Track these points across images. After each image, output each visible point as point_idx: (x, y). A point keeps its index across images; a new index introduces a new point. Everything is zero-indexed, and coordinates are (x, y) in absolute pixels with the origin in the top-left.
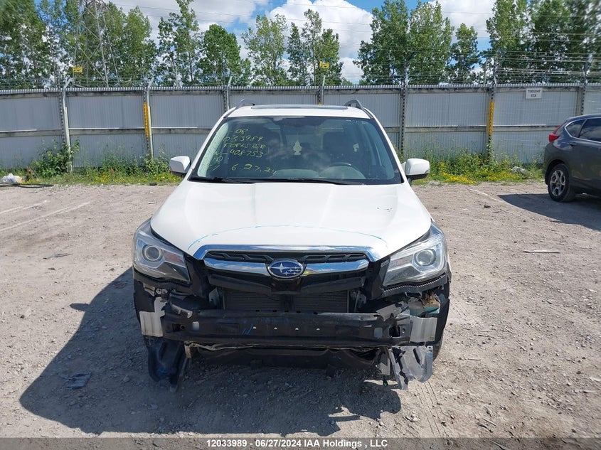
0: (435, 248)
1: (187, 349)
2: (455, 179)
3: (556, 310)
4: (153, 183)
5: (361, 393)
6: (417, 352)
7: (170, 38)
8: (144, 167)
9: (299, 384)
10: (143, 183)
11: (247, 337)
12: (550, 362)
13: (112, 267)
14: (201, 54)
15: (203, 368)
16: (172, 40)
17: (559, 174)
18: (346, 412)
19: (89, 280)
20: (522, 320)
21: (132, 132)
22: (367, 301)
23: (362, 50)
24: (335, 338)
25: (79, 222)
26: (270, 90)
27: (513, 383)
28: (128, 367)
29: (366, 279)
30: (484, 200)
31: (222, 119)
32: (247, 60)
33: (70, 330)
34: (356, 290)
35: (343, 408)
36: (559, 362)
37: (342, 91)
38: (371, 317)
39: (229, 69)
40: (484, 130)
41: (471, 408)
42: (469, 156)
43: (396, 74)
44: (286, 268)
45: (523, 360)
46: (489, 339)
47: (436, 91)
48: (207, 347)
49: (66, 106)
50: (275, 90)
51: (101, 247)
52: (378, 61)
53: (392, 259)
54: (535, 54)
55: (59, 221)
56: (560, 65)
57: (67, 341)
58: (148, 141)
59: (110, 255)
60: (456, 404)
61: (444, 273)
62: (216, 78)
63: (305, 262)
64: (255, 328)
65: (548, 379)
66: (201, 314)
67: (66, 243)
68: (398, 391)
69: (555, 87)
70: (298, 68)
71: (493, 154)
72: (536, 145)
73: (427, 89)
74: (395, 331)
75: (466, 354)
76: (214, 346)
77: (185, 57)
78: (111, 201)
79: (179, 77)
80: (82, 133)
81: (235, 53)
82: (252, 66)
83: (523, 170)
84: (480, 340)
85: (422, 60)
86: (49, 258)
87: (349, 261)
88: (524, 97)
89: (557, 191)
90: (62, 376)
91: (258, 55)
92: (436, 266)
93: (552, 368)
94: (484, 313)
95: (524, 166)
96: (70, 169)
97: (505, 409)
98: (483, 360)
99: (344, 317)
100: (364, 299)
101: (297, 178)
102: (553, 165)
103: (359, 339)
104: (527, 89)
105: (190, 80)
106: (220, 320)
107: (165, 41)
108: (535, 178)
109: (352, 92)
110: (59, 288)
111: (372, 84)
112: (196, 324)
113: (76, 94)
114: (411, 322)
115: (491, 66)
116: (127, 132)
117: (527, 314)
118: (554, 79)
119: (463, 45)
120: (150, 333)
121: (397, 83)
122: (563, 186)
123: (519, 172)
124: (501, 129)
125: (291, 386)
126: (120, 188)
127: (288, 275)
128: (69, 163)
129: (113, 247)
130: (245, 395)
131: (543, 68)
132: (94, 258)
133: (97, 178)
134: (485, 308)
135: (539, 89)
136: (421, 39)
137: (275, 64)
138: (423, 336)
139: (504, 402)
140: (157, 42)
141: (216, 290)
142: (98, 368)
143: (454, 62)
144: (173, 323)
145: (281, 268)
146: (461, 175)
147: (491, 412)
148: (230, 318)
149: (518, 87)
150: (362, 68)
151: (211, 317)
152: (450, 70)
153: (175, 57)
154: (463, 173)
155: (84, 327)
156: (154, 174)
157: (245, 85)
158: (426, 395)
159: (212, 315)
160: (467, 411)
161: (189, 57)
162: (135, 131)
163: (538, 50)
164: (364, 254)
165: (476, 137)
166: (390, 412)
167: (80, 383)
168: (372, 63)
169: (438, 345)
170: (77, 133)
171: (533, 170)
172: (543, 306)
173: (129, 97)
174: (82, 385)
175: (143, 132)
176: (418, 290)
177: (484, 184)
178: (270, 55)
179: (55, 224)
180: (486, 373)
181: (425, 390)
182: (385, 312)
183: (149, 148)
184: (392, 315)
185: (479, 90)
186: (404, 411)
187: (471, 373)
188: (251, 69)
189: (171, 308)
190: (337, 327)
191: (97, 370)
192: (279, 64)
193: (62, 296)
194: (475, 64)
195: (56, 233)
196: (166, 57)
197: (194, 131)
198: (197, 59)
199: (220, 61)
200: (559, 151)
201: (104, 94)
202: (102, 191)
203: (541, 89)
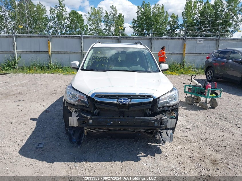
0: (175, 94)
1: (85, 131)
2: (171, 73)
3: (212, 120)
4: (52, 73)
5: (147, 148)
6: (167, 132)
7: (55, 15)
8: (48, 67)
9: (124, 145)
10: (48, 73)
11: (109, 126)
12: (212, 137)
13: (43, 105)
14: (68, 22)
15: (87, 140)
16: (56, 16)
17: (210, 72)
18: (142, 154)
19: (34, 110)
20: (201, 123)
21: (43, 53)
22: (151, 113)
23: (133, 22)
24: (140, 126)
25: (25, 88)
26: (99, 37)
27: (200, 144)
28: (58, 141)
29: (152, 105)
30: (183, 81)
31: (91, 47)
32: (87, 25)
33: (32, 128)
34: (147, 109)
35: (141, 153)
36: (215, 137)
37: (128, 38)
38: (154, 118)
39: (79, 28)
40: (182, 54)
41: (186, 152)
42: (176, 64)
43: (146, 32)
44: (124, 101)
45: (202, 136)
46: (190, 129)
47: (164, 39)
48: (93, 131)
49: (16, 41)
50: (102, 37)
51: (37, 98)
52: (139, 27)
53: (161, 98)
54: (199, 26)
55: (16, 88)
56: (209, 30)
57: (32, 132)
58: (50, 56)
59: (41, 100)
60: (181, 151)
61: (178, 103)
62: (74, 32)
63: (131, 99)
64: (112, 122)
65: (212, 142)
66: (93, 117)
67: (22, 96)
68: (160, 147)
69: (208, 39)
70: (108, 28)
71: (185, 64)
72: (202, 60)
73: (161, 38)
74: (162, 123)
75: (182, 135)
76: (95, 130)
77: (61, 23)
78: (36, 80)
79: (59, 31)
80: (22, 52)
81: (82, 22)
82: (89, 27)
83: (196, 70)
84: (187, 130)
85: (156, 27)
86: (16, 102)
87: (146, 98)
88: (197, 42)
89: (209, 78)
90: (33, 144)
91: (91, 23)
92: (176, 101)
93: (213, 139)
94: (187, 121)
95: (197, 68)
96: (16, 67)
97: (198, 152)
98: (188, 136)
99: (144, 118)
100: (150, 112)
101: (122, 70)
102: (208, 68)
103: (149, 126)
104: (198, 39)
105: (63, 32)
106: (99, 120)
107: (52, 16)
108: (201, 73)
109: (132, 39)
110: (23, 113)
111: (137, 36)
112: (91, 121)
113: (20, 36)
114: (167, 120)
115: (183, 30)
116: (41, 52)
117: (202, 121)
118: (206, 36)
119: (173, 22)
120: (72, 125)
121: (146, 36)
122: (212, 76)
123: (195, 71)
124: (188, 54)
125: (121, 146)
126: (39, 75)
127: (125, 103)
128: (17, 65)
129: (41, 98)
130: (105, 149)
131: (203, 31)
132: (35, 102)
133: (29, 71)
134: (188, 119)
135: (202, 39)
136: (156, 18)
137: (98, 27)
138: (171, 125)
139: (197, 150)
140: (49, 17)
141: (97, 109)
142: (47, 141)
143: (169, 28)
144: (82, 121)
145: (123, 101)
146: (173, 72)
147: (193, 153)
148: (103, 119)
149: (194, 39)
150: (133, 29)
151: (96, 119)
152: (168, 31)
153: (57, 23)
154: (174, 71)
155: (37, 127)
156: (52, 70)
157: (86, 35)
158: (170, 148)
159: (97, 118)
160: (185, 153)
161: (63, 23)
162: (45, 52)
163: (201, 24)
164: (151, 96)
165: (179, 57)
166: (158, 154)
167: (41, 146)
168: (137, 27)
169: (174, 130)
170: (20, 53)
171: (200, 70)
172: (208, 118)
173: (42, 39)
174: (42, 147)
175: (48, 53)
176: (170, 109)
177: (182, 75)
178: (96, 23)
179: (15, 89)
180: (190, 141)
181: (169, 147)
182: (158, 117)
183: (50, 59)
184: (161, 117)
185: (180, 39)
186: (163, 153)
187: (185, 141)
188: (88, 28)
189: (81, 115)
190: (141, 122)
191: (46, 142)
192: (100, 26)
193: (25, 116)
194: (177, 29)
195: (16, 92)
196: (53, 22)
197: (69, 53)
198: (66, 24)
199: (76, 25)
200: (211, 63)
201: (32, 37)
202: (31, 76)
203: (203, 39)
